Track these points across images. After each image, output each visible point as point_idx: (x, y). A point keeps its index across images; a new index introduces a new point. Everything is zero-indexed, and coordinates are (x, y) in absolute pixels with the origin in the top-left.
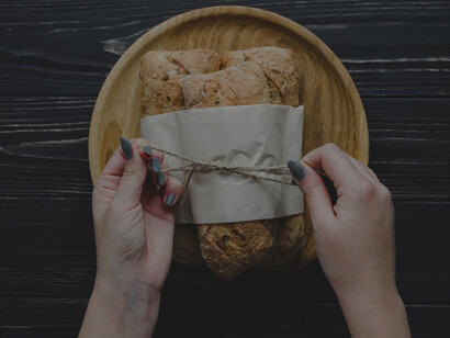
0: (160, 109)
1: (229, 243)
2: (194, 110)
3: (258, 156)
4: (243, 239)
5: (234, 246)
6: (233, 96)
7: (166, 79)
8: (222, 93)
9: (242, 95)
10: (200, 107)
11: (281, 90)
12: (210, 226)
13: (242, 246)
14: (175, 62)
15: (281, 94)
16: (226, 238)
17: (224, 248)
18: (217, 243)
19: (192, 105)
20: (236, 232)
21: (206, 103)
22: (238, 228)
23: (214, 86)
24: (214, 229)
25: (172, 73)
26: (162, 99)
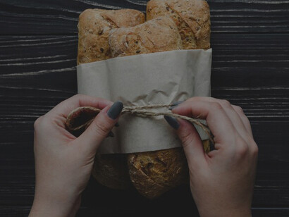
0: (95, 58)
1: (153, 169)
2: (119, 58)
3: (174, 94)
4: (165, 165)
5: (157, 171)
6: (151, 46)
7: (100, 33)
8: (143, 44)
9: (159, 45)
10: (125, 55)
11: (197, 35)
12: (136, 155)
13: (164, 171)
14: (108, 19)
15: (196, 38)
16: (150, 165)
17: (149, 173)
18: (143, 169)
19: (117, 55)
20: (158, 160)
21: (129, 52)
22: (160, 157)
23: (135, 38)
24: (139, 158)
25: (106, 29)
26: (97, 51)
